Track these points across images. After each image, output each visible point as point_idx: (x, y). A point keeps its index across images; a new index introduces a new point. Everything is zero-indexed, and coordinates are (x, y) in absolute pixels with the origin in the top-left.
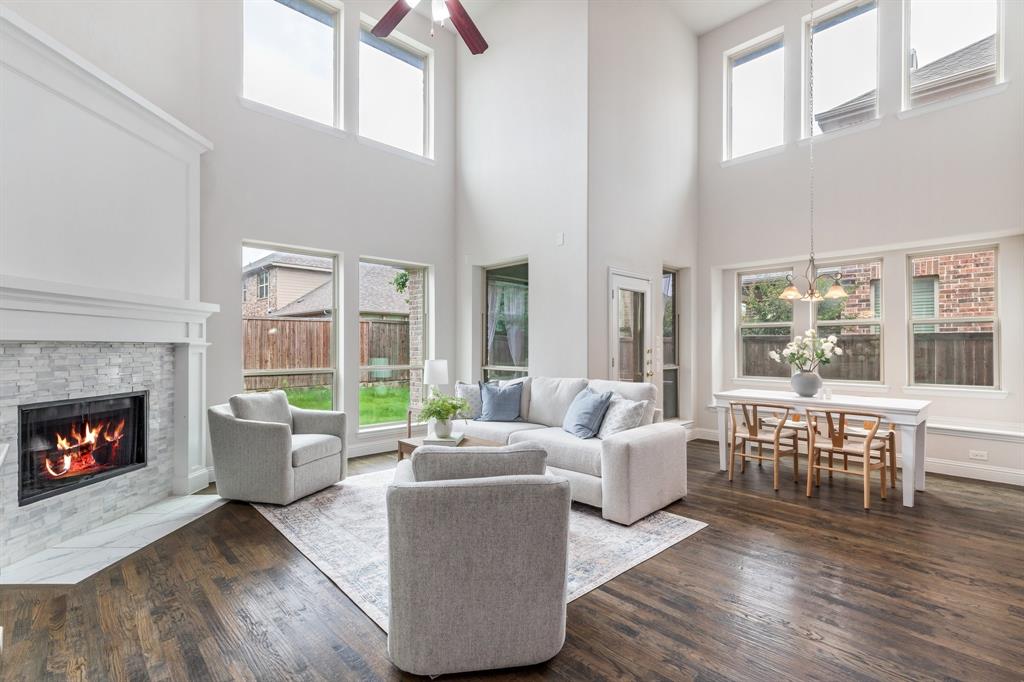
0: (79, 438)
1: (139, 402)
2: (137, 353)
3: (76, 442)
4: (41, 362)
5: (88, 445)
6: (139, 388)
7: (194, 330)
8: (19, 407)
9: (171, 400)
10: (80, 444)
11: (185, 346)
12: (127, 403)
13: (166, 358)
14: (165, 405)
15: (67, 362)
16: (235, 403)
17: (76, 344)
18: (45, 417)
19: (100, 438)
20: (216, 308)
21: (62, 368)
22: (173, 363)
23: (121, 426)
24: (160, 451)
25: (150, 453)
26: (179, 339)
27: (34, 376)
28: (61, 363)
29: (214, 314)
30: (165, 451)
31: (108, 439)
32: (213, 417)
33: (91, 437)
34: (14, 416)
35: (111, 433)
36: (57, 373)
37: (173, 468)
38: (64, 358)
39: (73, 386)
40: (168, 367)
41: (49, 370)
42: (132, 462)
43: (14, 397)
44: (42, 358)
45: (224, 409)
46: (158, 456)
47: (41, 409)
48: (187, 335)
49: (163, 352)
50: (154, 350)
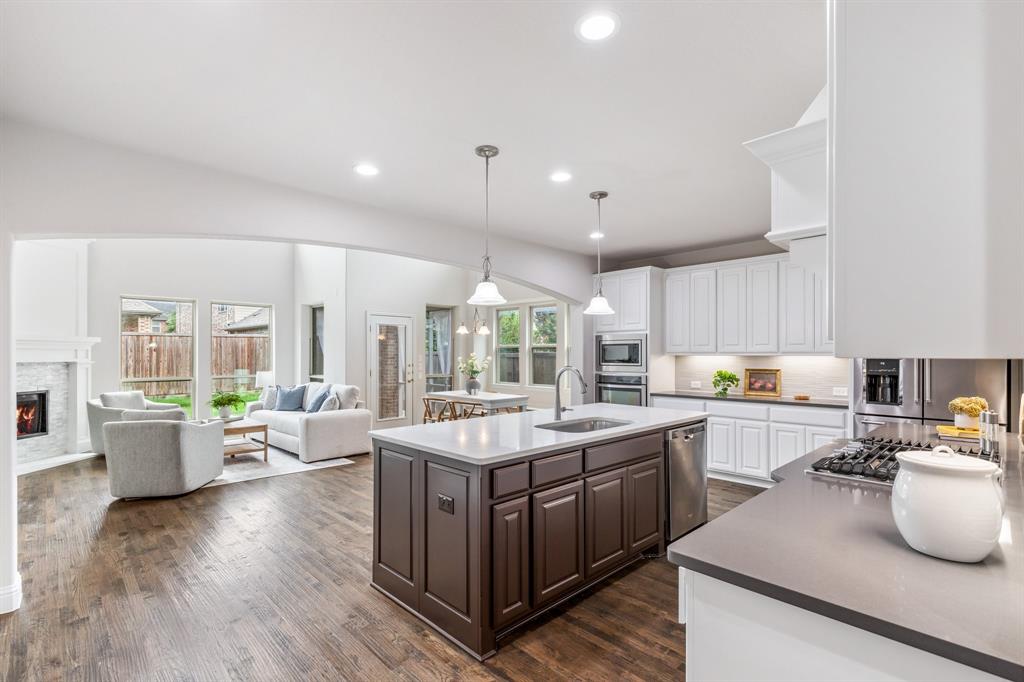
1: (43, 397)
2: (40, 369)
6: (42, 389)
7: (81, 354)
9: (66, 396)
11: (75, 363)
12: (35, 398)
13: (62, 371)
14: (61, 399)
16: (103, 398)
19: (21, 417)
20: (99, 340)
22: (68, 374)
23: (33, 410)
24: (58, 426)
25: (50, 427)
26: (70, 360)
29: (98, 343)
30: (61, 426)
31: (26, 417)
32: (90, 407)
35: (27, 414)
37: (66, 437)
40: (63, 376)
42: (38, 432)
45: (97, 402)
46: (56, 429)
48: (76, 357)
49: (59, 367)
50: (52, 367)
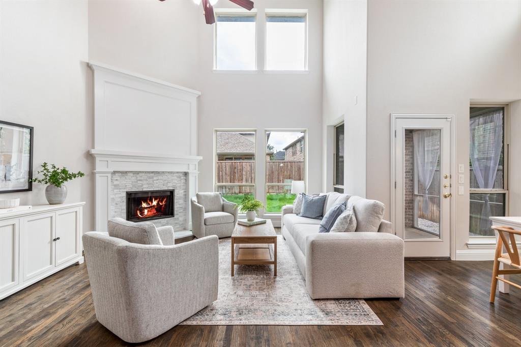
0: (150, 203)
1: (171, 193)
2: (169, 176)
3: (149, 204)
4: (133, 178)
5: (154, 206)
6: (171, 188)
7: (192, 167)
8: (127, 192)
9: (185, 193)
10: (151, 205)
11: (188, 173)
12: (167, 193)
13: (182, 178)
14: (182, 195)
15: (142, 178)
17: (146, 172)
18: (137, 196)
19: (158, 204)
20: (202, 158)
21: (140, 180)
22: (186, 180)
23: (165, 199)
24: (180, 212)
25: (175, 213)
26: (186, 170)
27: (131, 182)
28: (140, 178)
29: (201, 161)
30: (182, 212)
31: (161, 204)
33: (155, 203)
34: (124, 195)
35: (162, 202)
36: (139, 182)
37: (186, 220)
38: (141, 177)
39: (144, 186)
40: (183, 181)
41: (136, 181)
42: (169, 215)
43: (124, 189)
44: (133, 177)
46: (179, 214)
47: (136, 193)
48: (189, 169)
49: (181, 175)
50: (177, 174)
